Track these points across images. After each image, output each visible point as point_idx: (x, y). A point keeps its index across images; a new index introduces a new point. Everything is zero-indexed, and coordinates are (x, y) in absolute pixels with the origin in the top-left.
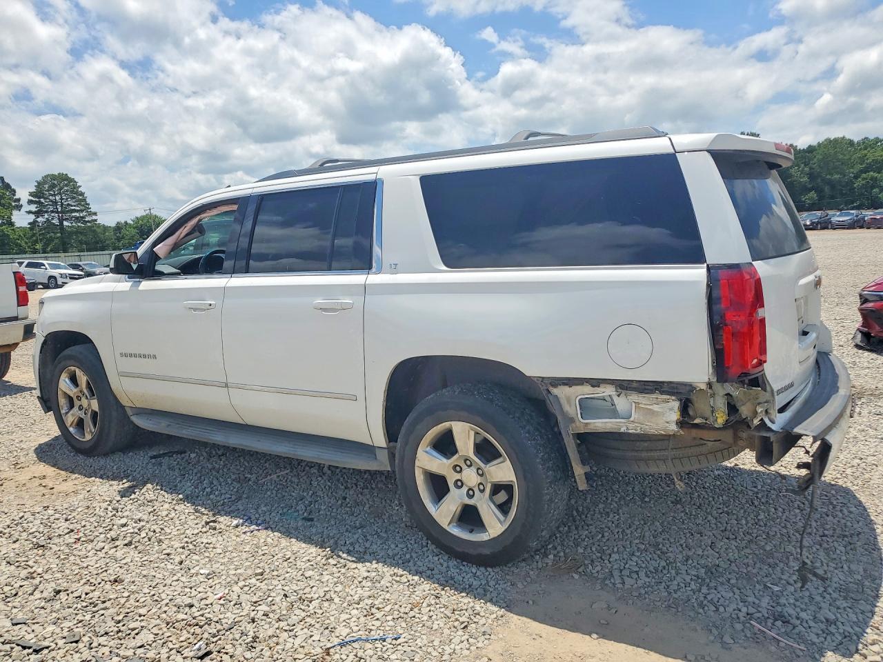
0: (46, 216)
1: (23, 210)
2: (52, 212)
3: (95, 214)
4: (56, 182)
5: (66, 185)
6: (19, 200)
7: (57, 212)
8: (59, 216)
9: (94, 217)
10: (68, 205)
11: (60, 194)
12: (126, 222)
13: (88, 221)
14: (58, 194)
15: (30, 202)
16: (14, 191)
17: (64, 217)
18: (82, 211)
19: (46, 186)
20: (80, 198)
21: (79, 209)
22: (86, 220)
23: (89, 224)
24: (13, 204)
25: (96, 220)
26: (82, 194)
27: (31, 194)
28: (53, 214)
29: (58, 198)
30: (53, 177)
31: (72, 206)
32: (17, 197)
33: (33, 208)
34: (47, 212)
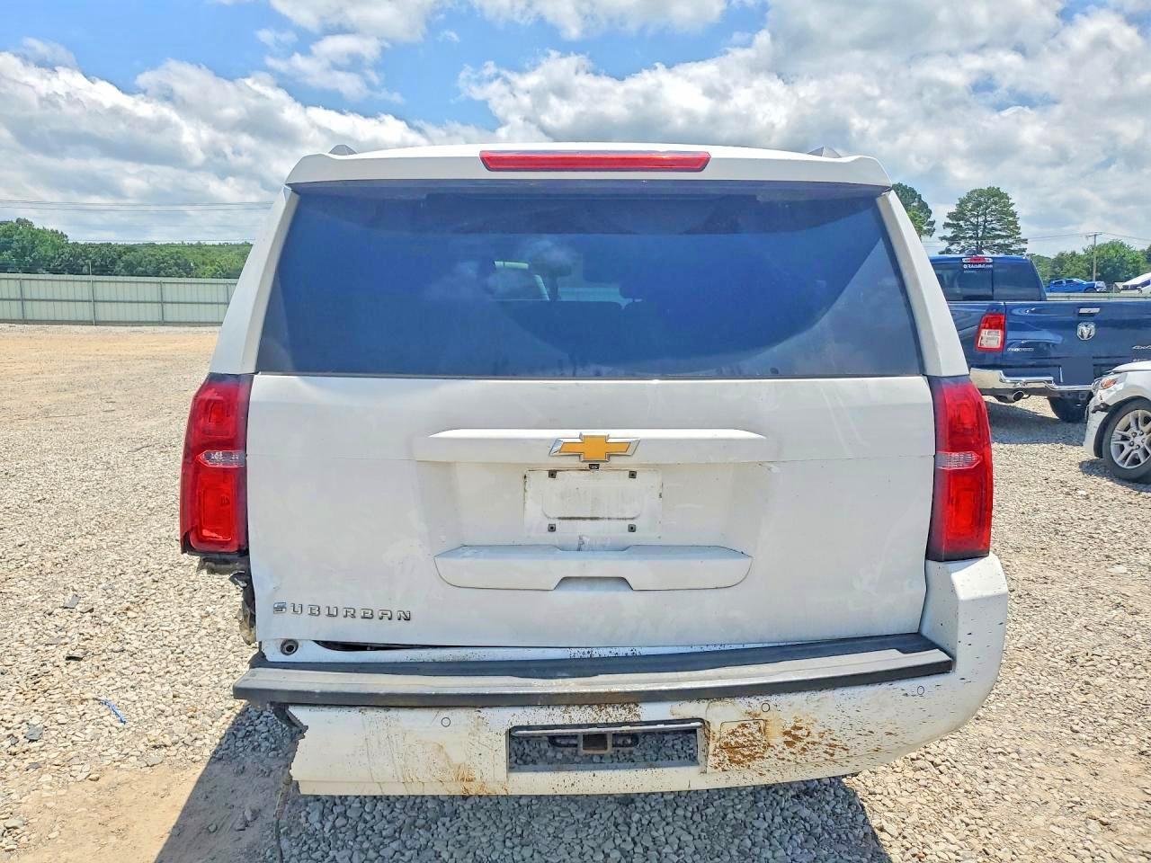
0: (962, 243)
1: (936, 235)
2: (971, 238)
3: (1025, 241)
4: (982, 199)
5: (995, 203)
6: (932, 223)
7: (977, 238)
8: (977, 243)
9: (1023, 246)
10: (993, 229)
11: (985, 214)
12: (1074, 254)
13: (1014, 251)
14: (982, 214)
15: (947, 225)
16: (931, 212)
17: (985, 245)
18: (1008, 237)
19: (970, 205)
20: (1011, 219)
21: (1004, 234)
22: (1012, 249)
23: (1014, 255)
24: (925, 228)
25: (1024, 250)
26: (1013, 215)
27: (950, 216)
28: (971, 242)
29: (980, 219)
30: (981, 193)
31: (996, 230)
32: (931, 219)
33: (949, 233)
34: (964, 238)
